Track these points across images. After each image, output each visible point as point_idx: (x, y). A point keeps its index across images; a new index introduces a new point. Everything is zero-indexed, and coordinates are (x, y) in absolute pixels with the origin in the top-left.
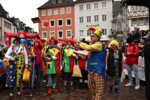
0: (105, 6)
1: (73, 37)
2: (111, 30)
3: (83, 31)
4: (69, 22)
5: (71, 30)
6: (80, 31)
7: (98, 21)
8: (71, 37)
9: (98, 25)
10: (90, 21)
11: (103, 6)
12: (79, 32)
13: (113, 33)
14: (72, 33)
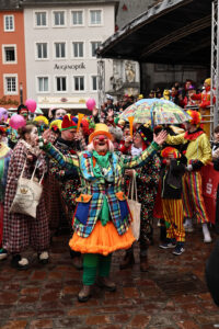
0: (99, 20)
1: (21, 92)
2: (112, 78)
3: (46, 79)
4: (10, 54)
5: (16, 75)
6: (40, 79)
7: (81, 55)
8: (16, 93)
9: (83, 67)
10: (63, 56)
11: (93, 20)
12: (37, 80)
13: (114, 86)
14: (20, 83)
